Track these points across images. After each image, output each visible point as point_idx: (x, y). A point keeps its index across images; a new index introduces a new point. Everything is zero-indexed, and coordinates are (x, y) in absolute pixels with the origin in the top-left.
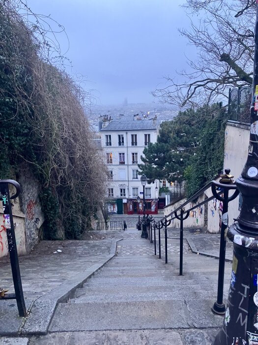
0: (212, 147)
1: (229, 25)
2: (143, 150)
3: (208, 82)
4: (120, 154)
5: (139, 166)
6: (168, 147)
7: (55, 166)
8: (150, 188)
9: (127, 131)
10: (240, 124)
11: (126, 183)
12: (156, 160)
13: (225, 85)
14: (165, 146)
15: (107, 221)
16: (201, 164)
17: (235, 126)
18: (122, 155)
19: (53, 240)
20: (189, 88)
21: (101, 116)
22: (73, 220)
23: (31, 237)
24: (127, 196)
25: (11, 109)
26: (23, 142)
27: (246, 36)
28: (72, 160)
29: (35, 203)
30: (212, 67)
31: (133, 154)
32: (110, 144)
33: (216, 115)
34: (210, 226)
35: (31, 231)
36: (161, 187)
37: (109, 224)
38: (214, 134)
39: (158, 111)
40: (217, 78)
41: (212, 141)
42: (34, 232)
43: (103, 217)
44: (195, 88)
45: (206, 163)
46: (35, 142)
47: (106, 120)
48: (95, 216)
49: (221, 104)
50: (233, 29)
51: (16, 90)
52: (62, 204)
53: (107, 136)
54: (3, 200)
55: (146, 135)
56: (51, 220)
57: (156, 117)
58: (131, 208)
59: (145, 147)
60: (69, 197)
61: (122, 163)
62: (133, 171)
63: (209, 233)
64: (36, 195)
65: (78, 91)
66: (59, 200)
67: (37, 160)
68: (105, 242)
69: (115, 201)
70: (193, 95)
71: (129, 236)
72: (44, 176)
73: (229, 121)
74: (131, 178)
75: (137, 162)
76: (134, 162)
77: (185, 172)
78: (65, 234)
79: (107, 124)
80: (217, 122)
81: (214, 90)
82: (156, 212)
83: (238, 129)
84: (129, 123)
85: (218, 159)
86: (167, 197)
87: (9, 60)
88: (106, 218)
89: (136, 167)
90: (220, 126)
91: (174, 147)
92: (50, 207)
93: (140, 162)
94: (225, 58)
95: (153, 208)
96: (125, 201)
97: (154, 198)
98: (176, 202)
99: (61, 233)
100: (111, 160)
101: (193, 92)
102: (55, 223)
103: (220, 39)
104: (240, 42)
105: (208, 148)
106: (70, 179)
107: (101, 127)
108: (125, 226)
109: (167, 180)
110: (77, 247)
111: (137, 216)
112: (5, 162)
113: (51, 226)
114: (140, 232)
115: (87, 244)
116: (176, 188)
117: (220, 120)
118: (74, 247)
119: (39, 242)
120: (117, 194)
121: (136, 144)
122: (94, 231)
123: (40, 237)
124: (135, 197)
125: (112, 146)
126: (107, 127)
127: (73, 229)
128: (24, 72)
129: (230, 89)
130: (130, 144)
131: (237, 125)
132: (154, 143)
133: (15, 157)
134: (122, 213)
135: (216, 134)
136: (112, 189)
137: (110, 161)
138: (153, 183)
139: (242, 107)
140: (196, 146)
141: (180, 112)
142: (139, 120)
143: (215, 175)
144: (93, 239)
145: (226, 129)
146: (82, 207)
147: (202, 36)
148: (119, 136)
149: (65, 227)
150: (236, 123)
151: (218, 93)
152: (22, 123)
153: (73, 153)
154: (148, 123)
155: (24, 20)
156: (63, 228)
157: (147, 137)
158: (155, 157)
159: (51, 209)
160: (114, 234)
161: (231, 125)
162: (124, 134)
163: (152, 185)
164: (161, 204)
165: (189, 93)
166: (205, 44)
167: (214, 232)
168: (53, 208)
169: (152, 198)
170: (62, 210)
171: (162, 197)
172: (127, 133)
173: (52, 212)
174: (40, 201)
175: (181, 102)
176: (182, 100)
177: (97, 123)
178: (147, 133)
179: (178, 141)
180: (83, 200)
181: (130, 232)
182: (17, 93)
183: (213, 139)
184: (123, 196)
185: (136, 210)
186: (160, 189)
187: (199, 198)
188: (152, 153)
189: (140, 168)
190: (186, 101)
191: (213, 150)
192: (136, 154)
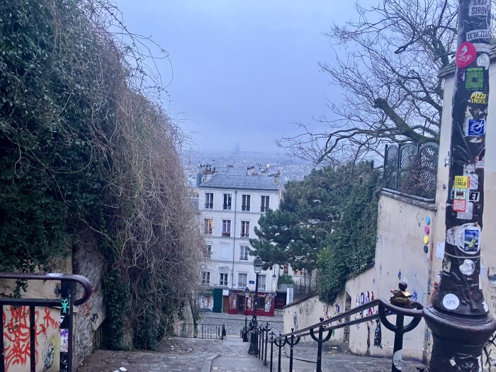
0: (359, 224)
1: (386, 62)
2: (258, 219)
3: (354, 134)
4: (224, 221)
5: (251, 241)
6: (294, 217)
7: (132, 238)
8: (264, 276)
9: (236, 189)
10: (401, 195)
11: (230, 266)
12: (276, 234)
13: (379, 139)
14: (291, 216)
15: (197, 322)
16: (341, 247)
17: (393, 197)
18: (226, 223)
19: (114, 350)
20: (328, 138)
21: (201, 166)
22: (147, 320)
23: (82, 344)
24: (229, 286)
25: (81, 154)
26: (90, 201)
27: (409, 78)
28: (156, 229)
29: (96, 290)
30: (363, 114)
31: (243, 222)
32: (212, 206)
33: (367, 178)
34: (353, 343)
35: (84, 334)
36: (281, 275)
37: (199, 327)
38: (363, 206)
39: (281, 163)
40: (368, 128)
41: (359, 215)
42: (87, 336)
43: (191, 315)
44: (337, 140)
45: (350, 246)
46: (108, 203)
47: (207, 172)
48: (180, 314)
49: (372, 163)
50: (392, 68)
51: (91, 129)
52: (134, 295)
53: (208, 194)
54: (61, 306)
55: (263, 197)
56: (116, 317)
57: (279, 174)
58: (234, 304)
59: (262, 215)
60: (145, 283)
61: (227, 235)
62: (242, 247)
63: (352, 353)
64: (98, 278)
65: (174, 133)
66: (131, 289)
67: (106, 228)
68: (194, 359)
69: (211, 292)
70: (334, 149)
71: (229, 350)
72: (114, 251)
73: (384, 189)
74: (237, 259)
75: (247, 235)
76: (243, 235)
77: (319, 256)
78: (134, 341)
79: (209, 177)
80: (367, 188)
81: (364, 144)
82: (271, 314)
83: (397, 202)
84: (240, 179)
85: (368, 242)
86: (289, 291)
87: (89, 91)
88: (196, 318)
89: (247, 243)
90: (371, 194)
91: (304, 217)
92: (116, 298)
93: (253, 236)
94: (381, 104)
95: (267, 307)
96: (226, 293)
97: (270, 291)
98: (302, 301)
99: (127, 339)
100: (211, 230)
101: (333, 144)
102: (120, 323)
103: (373, 78)
104: (401, 85)
105: (353, 225)
106: (150, 256)
107: (199, 182)
108: (224, 333)
109: (292, 266)
110: (151, 365)
111: (243, 317)
112: (61, 229)
113: (114, 327)
114: (247, 345)
115: (166, 360)
116: (303, 279)
117: (371, 187)
118: (147, 365)
119: (93, 352)
120: (215, 281)
121: (248, 209)
122: (178, 338)
123: (96, 343)
124: (242, 288)
125: (214, 209)
126: (209, 182)
127: (146, 334)
128: (106, 106)
129: (387, 146)
130: (239, 208)
131: (396, 196)
132: (274, 210)
133: (76, 222)
134: (220, 311)
135: (365, 206)
136: (209, 273)
137: (209, 231)
138: (271, 269)
139: (403, 170)
140: (335, 219)
141: (314, 169)
142: (254, 175)
143: (363, 266)
144: (175, 350)
145: (380, 201)
146: (162, 300)
147: (350, 74)
148: (225, 196)
149: (135, 329)
150: (394, 193)
151: (368, 149)
152: (92, 174)
153: (159, 219)
154: (267, 180)
155: (114, 40)
156: (132, 330)
157: (265, 200)
158: (275, 231)
159: (117, 302)
160: (207, 345)
161: (388, 196)
162: (232, 193)
163: (269, 273)
164: (280, 301)
165: (328, 146)
166: (353, 84)
167: (358, 353)
168: (120, 299)
169: (266, 291)
170: (133, 303)
171: (282, 290)
172: (236, 192)
173: (118, 306)
174: (103, 287)
175: (316, 158)
176: (318, 154)
177: (196, 174)
178: (265, 194)
179: (309, 210)
180: (166, 288)
181: (231, 343)
182: (93, 133)
183: (360, 212)
184: (224, 285)
185: (241, 309)
186: (280, 277)
187: (338, 298)
188: (271, 224)
189: (252, 245)
190: (323, 156)
191: (361, 228)
192: (248, 223)
